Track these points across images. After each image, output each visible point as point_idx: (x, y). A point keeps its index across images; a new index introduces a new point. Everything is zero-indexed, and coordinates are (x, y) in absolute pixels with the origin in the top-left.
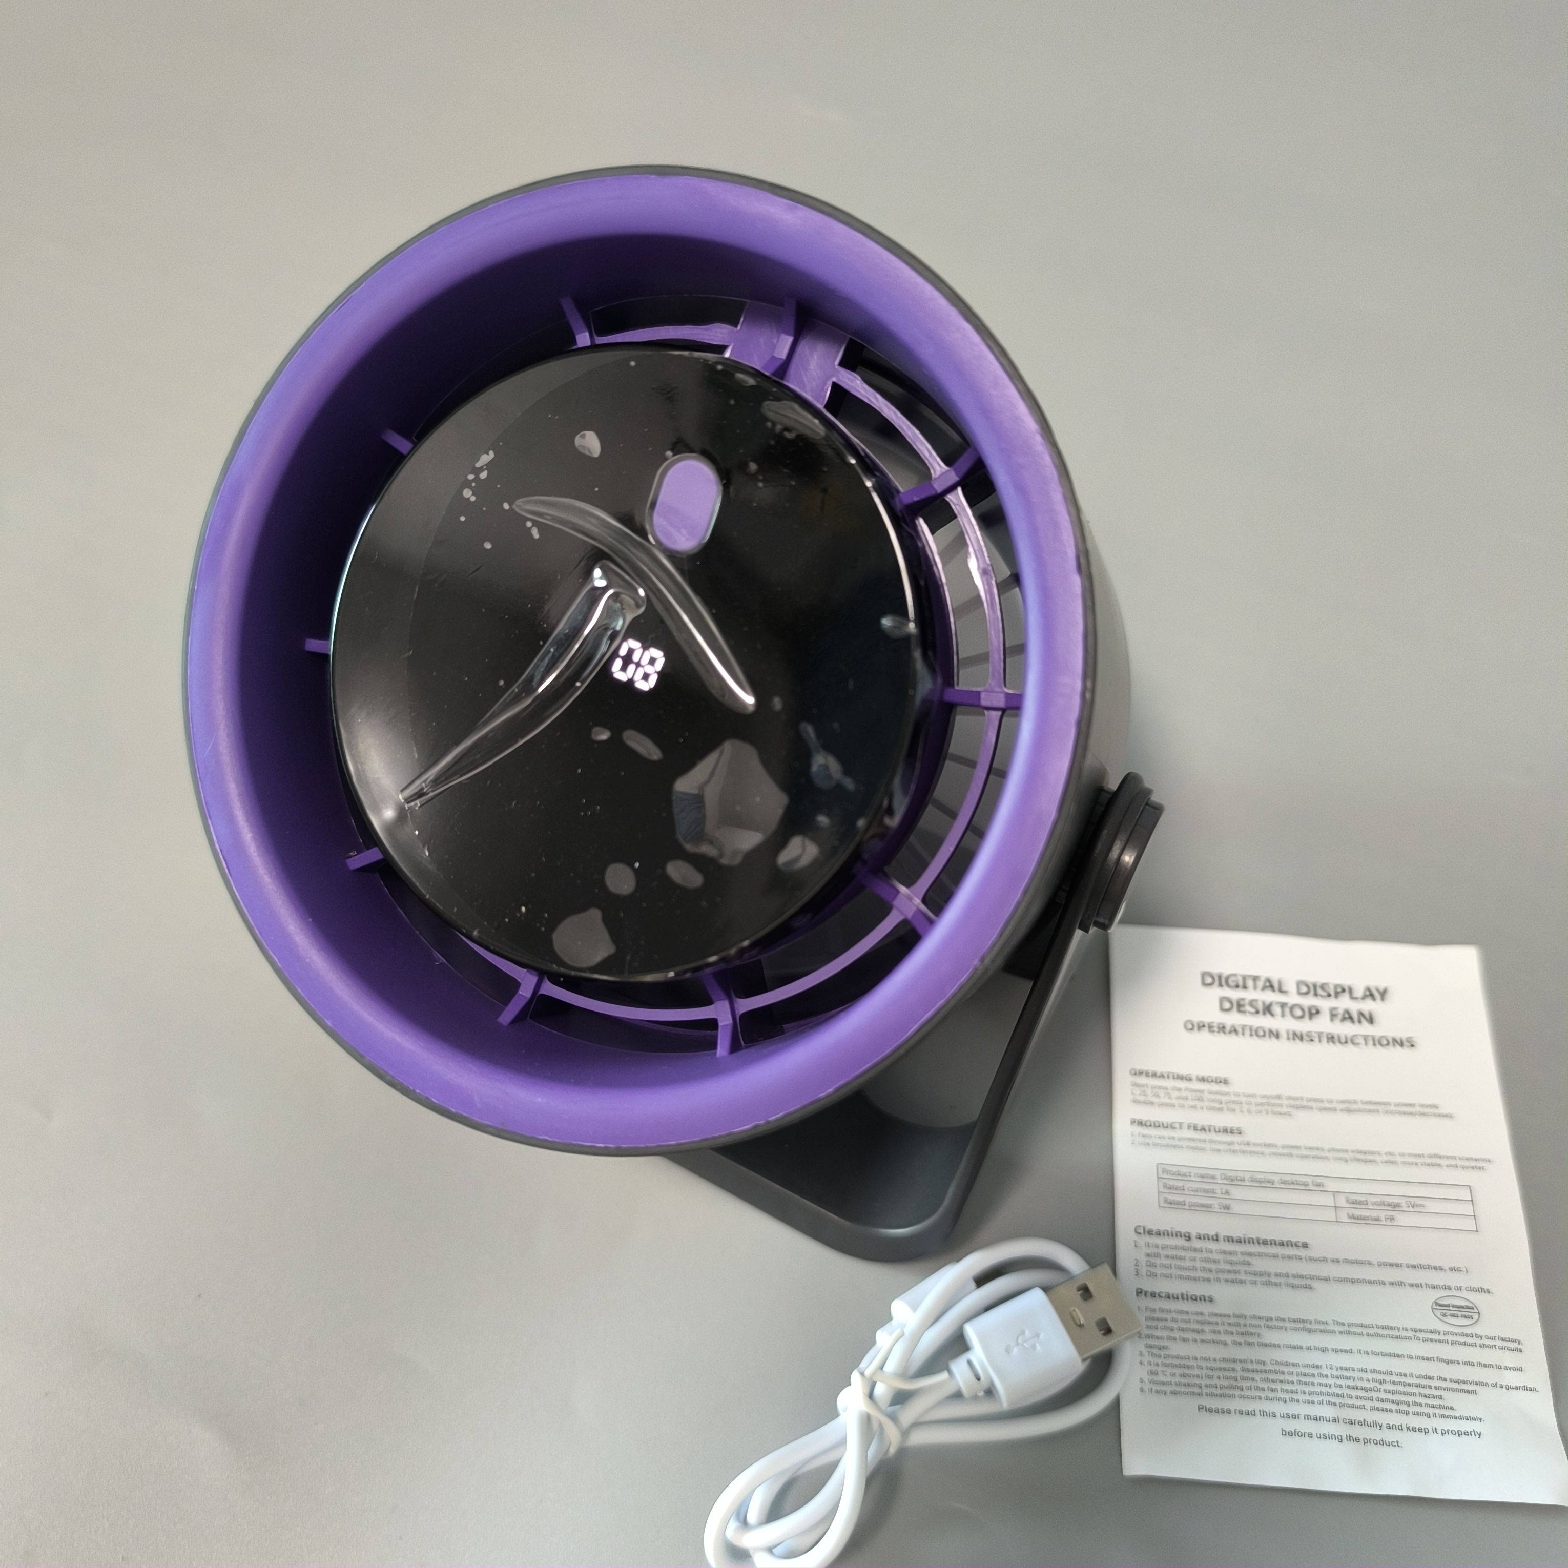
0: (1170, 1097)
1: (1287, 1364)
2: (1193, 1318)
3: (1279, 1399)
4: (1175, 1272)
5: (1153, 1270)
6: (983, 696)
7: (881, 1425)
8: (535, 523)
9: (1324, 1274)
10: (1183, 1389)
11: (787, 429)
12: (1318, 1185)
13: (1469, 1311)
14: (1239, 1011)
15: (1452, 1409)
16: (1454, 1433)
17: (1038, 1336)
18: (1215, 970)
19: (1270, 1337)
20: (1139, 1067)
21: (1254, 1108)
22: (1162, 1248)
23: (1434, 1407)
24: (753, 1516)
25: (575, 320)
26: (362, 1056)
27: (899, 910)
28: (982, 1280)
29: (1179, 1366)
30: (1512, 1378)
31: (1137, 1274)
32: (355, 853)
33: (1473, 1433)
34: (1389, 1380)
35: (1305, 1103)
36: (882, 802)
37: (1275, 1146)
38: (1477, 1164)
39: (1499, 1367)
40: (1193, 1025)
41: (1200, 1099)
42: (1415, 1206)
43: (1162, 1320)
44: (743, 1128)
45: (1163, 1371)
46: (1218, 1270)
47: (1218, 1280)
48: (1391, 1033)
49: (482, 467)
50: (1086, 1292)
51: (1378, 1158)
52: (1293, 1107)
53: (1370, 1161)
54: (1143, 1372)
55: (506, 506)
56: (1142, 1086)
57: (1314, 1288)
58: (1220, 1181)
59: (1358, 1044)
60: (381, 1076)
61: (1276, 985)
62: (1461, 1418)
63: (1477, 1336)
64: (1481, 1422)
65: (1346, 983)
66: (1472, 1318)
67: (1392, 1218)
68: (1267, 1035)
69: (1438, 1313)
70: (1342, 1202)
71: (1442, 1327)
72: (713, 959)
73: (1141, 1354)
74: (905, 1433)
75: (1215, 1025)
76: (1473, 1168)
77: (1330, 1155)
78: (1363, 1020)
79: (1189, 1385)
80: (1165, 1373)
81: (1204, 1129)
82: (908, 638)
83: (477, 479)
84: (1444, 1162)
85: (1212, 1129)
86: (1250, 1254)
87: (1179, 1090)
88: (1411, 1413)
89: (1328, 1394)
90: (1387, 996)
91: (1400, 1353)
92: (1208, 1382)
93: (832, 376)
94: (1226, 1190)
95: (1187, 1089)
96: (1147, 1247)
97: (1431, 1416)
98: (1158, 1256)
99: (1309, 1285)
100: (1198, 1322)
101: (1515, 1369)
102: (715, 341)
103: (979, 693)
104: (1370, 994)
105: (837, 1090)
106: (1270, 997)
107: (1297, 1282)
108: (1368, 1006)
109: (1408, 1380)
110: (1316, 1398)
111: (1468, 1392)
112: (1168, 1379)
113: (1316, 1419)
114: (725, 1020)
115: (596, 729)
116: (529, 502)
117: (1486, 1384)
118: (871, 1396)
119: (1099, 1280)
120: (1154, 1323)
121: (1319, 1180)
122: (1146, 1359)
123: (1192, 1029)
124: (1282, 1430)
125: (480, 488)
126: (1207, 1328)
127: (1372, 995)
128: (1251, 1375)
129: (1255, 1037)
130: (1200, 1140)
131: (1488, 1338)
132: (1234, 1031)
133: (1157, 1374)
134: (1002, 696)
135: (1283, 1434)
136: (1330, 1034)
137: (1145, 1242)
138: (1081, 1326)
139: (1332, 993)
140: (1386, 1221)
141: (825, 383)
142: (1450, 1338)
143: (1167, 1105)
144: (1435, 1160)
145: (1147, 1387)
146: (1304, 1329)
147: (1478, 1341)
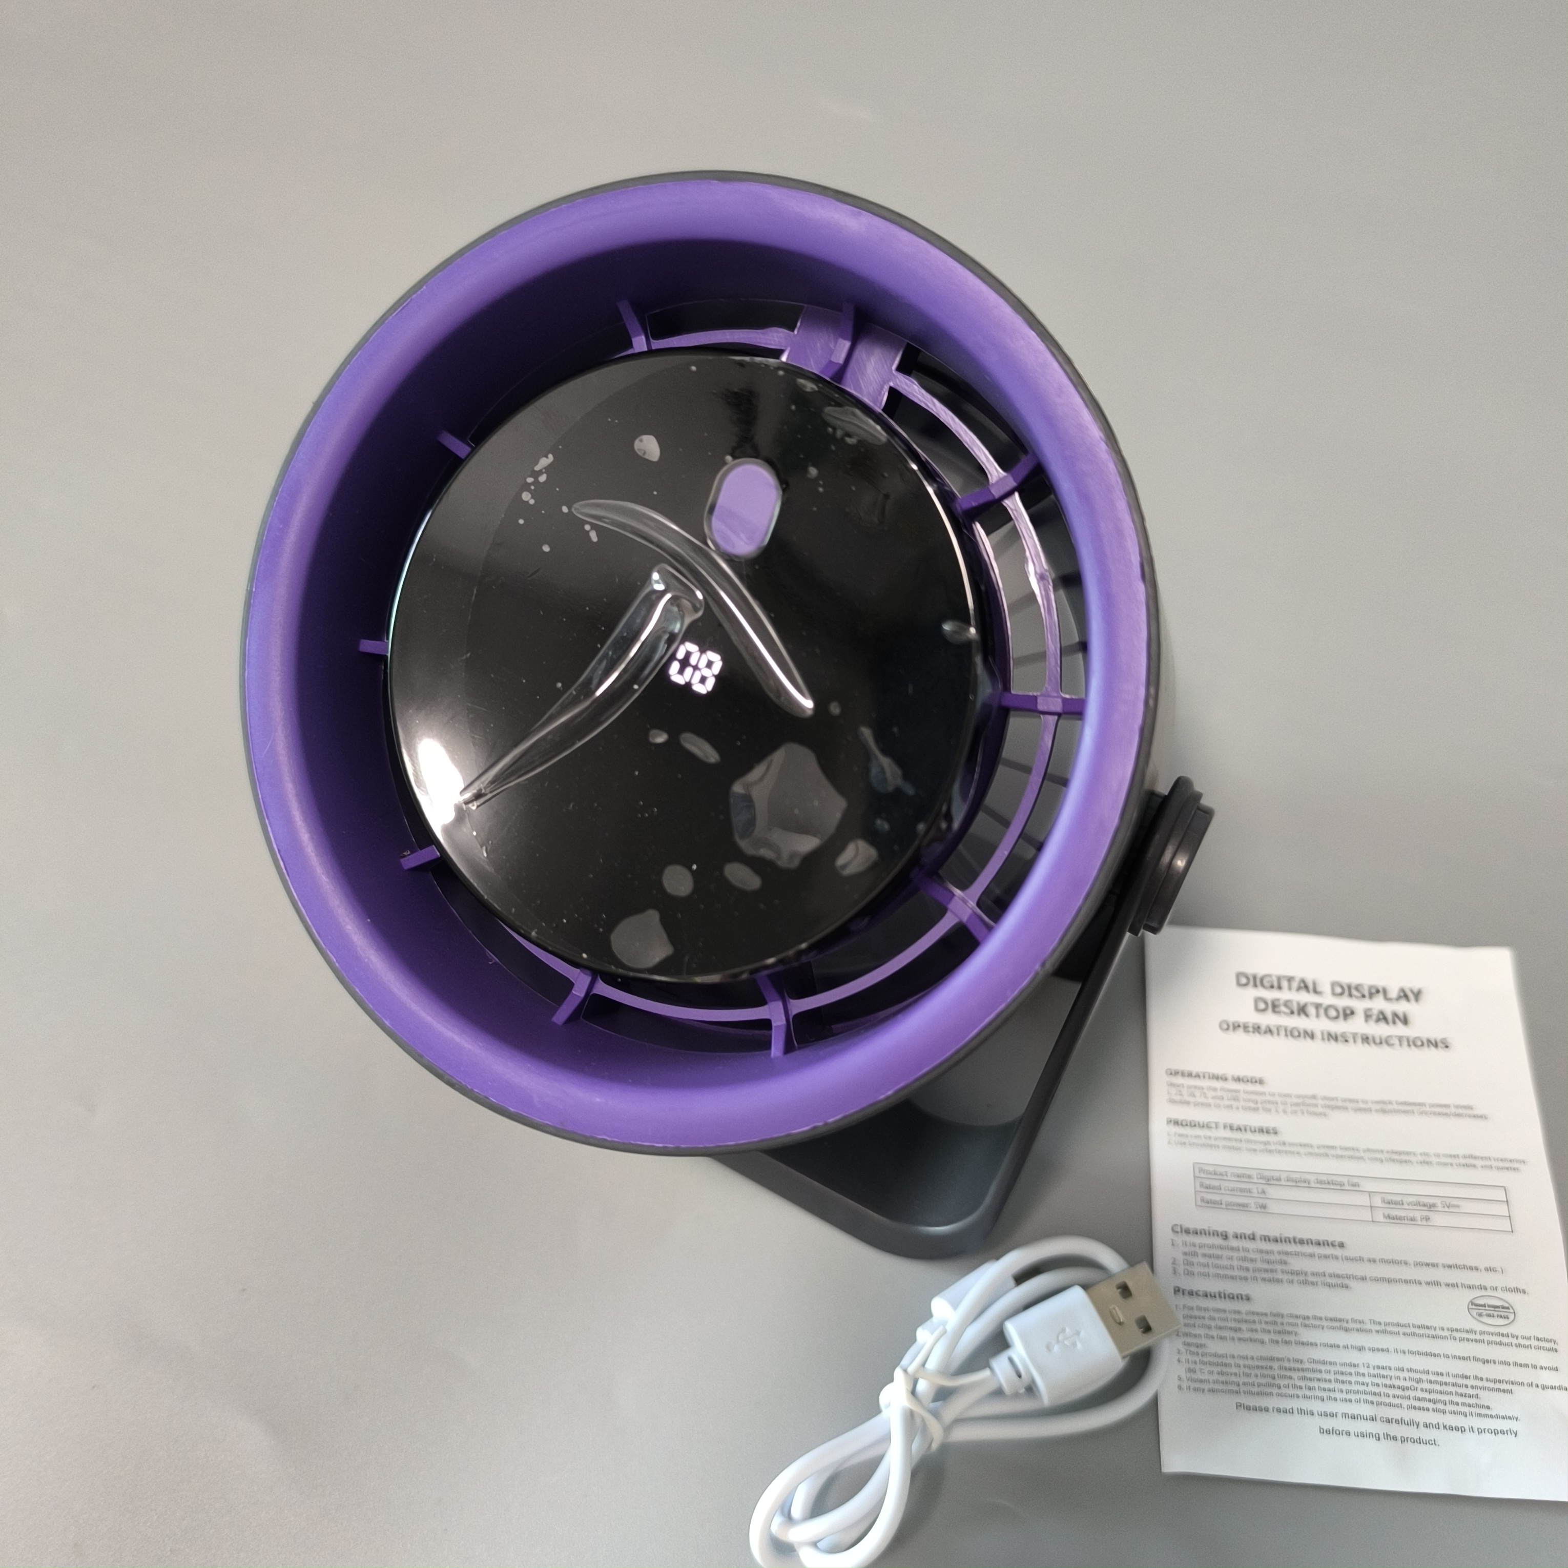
0: (1206, 1097)
1: (1324, 1363)
2: (1230, 1316)
3: (1317, 1397)
4: (1212, 1271)
5: (1190, 1269)
6: (1040, 700)
7: (923, 1420)
8: (594, 527)
9: (1360, 1273)
10: (1221, 1387)
11: (849, 435)
12: (1354, 1185)
13: (1504, 1311)
14: (1274, 1011)
15: (1488, 1408)
16: (1490, 1431)
17: (1078, 1333)
18: (1250, 971)
19: (1306, 1335)
20: (1175, 1067)
21: (1289, 1109)
22: (1200, 1247)
23: (1470, 1406)
24: (797, 1511)
25: (632, 323)
26: (422, 1056)
27: (953, 912)
28: (1021, 1278)
29: (1218, 1365)
30: (1547, 1378)
31: (1175, 1272)
32: (409, 853)
33: (1509, 1432)
34: (1426, 1380)
35: (1340, 1104)
36: (941, 809)
37: (1311, 1146)
38: (1511, 1165)
39: (1535, 1367)
40: (1228, 1026)
41: (1236, 1099)
42: (1450, 1206)
43: (1199, 1318)
44: (801, 1129)
45: (1201, 1370)
46: (1254, 1269)
47: (1255, 1279)
48: (1425, 1034)
49: (541, 471)
50: (1125, 1290)
51: (1412, 1158)
52: (1329, 1107)
53: (1406, 1162)
54: (1181, 1371)
55: (565, 509)
56: (1179, 1086)
57: (1351, 1288)
58: (1255, 1180)
59: (1393, 1045)
60: (439, 1076)
61: (1311, 986)
62: (1497, 1417)
63: (1513, 1336)
64: (1517, 1420)
65: (1380, 983)
66: (1508, 1318)
67: (1427, 1218)
68: (1302, 1035)
69: (1474, 1313)
70: (1377, 1202)
71: (1478, 1327)
72: (771, 961)
73: (1179, 1352)
74: (948, 1429)
75: (1250, 1025)
76: (1507, 1169)
77: (1366, 1155)
78: (1397, 1021)
79: (1226, 1383)
80: (1203, 1371)
81: (1240, 1129)
82: (969, 644)
83: (536, 483)
84: (1479, 1163)
85: (1248, 1129)
86: (1287, 1253)
87: (1215, 1090)
88: (1447, 1412)
89: (1365, 1393)
90: (1423, 997)
91: (1436, 1353)
92: (1246, 1380)
93: (888, 381)
94: (1263, 1189)
95: (1222, 1089)
96: (1184, 1246)
97: (1468, 1414)
98: (1195, 1254)
99: (1345, 1284)
100: (1235, 1320)
101: (1550, 1369)
102: (771, 344)
103: (1035, 698)
104: (1404, 995)
105: (896, 1093)
106: (1304, 997)
107: (1334, 1281)
108: (1402, 1007)
109: (1444, 1379)
110: (1353, 1397)
111: (1504, 1391)
112: (1205, 1377)
113: (1353, 1417)
114: (779, 1021)
115: (653, 732)
116: (588, 505)
117: (1522, 1384)
118: (913, 1392)
119: (1137, 1278)
120: (1192, 1321)
121: (1355, 1180)
122: (1183, 1358)
123: (1227, 1029)
124: (1320, 1428)
125: (539, 491)
126: (1244, 1327)
127: (1406, 997)
128: (1288, 1374)
129: (1290, 1037)
130: (1236, 1140)
131: (1524, 1338)
132: (1269, 1031)
133: (1195, 1372)
134: (1060, 700)
135: (1320, 1432)
136: (1365, 1034)
137: (1183, 1241)
138: (1120, 1324)
139: (1367, 993)
140: (1421, 1220)
141: (882, 387)
142: (1486, 1338)
143: (1203, 1104)
144: (1469, 1162)
145: (1185, 1385)
146: (1340, 1328)
147: (1514, 1341)
